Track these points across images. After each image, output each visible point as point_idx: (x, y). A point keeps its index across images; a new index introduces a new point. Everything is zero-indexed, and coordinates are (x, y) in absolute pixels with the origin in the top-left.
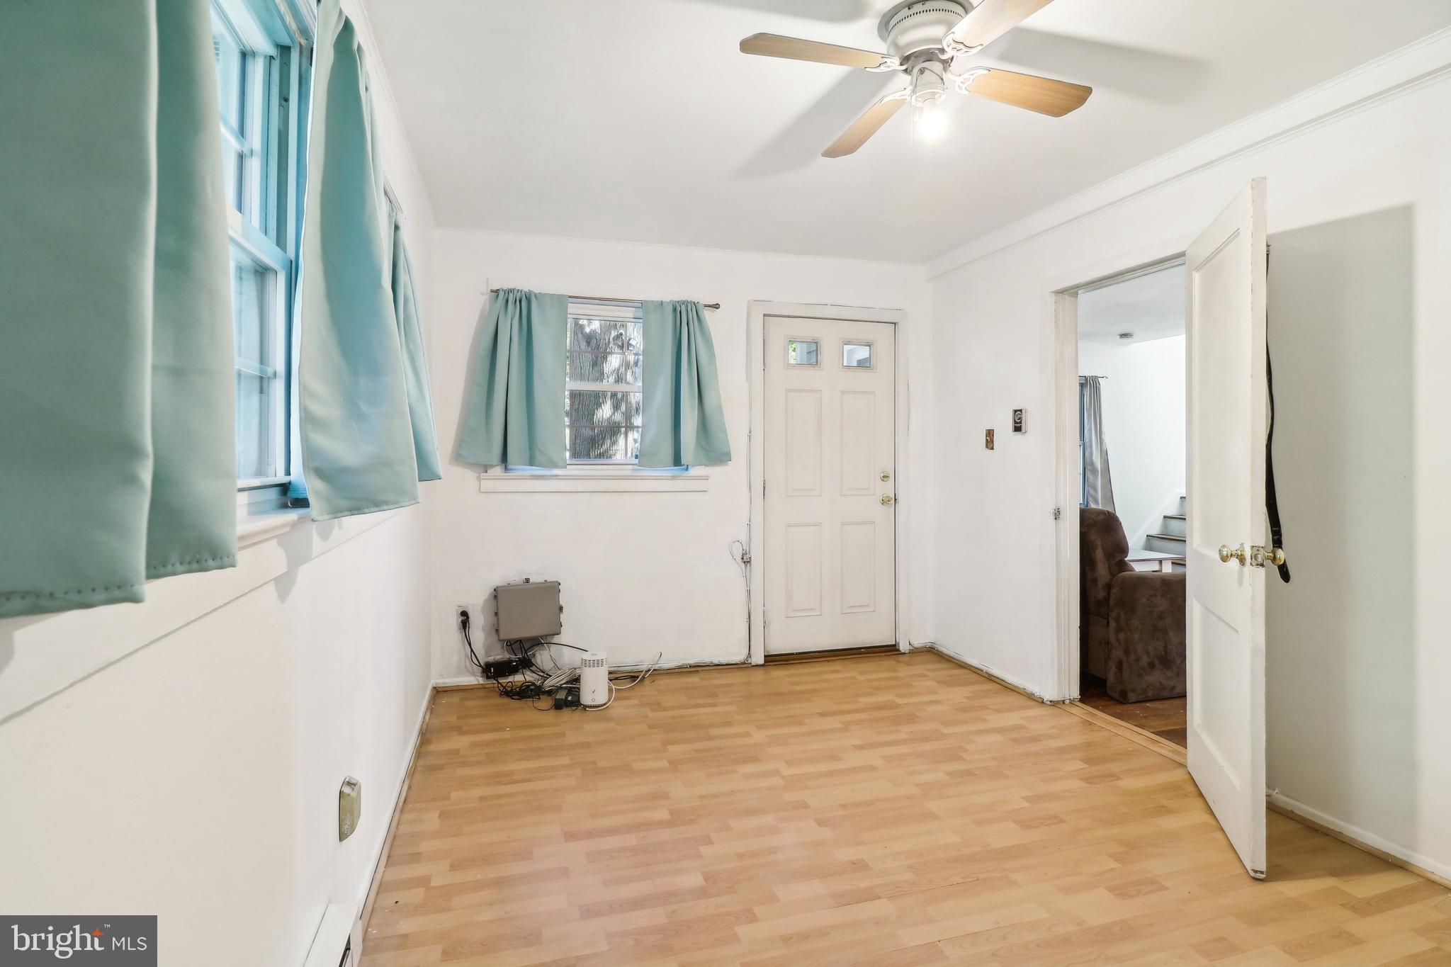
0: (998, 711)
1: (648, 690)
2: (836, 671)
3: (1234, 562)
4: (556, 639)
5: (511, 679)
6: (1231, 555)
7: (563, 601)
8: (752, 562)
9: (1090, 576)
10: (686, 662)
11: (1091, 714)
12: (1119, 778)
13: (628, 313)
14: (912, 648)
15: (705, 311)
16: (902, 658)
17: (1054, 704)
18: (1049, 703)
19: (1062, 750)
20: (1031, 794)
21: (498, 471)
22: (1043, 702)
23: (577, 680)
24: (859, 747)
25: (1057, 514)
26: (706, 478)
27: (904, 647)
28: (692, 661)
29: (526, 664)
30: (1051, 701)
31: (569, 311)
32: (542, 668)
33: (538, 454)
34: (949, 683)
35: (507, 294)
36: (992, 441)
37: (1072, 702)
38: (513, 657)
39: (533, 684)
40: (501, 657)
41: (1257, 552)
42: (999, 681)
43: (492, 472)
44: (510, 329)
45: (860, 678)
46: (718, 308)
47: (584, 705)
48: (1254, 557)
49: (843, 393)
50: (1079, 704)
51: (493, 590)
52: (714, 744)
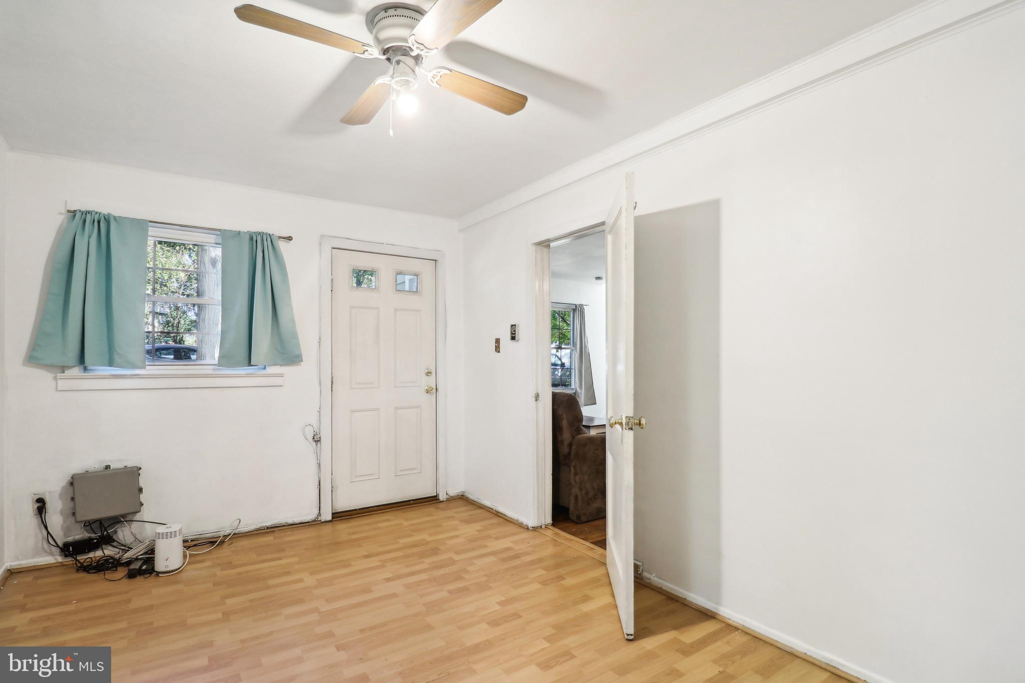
0: (497, 538)
1: (226, 551)
2: (388, 520)
3: (618, 427)
4: (138, 517)
5: (91, 555)
6: (615, 423)
7: (142, 483)
8: (322, 441)
9: (559, 438)
10: (264, 525)
11: (557, 534)
12: (563, 579)
13: (211, 238)
14: (448, 497)
15: (279, 241)
16: (441, 505)
17: (535, 529)
18: (531, 528)
19: (532, 563)
20: (503, 599)
21: (76, 371)
22: (528, 528)
23: (152, 551)
24: (388, 580)
25: (537, 397)
26: (281, 375)
27: (442, 497)
28: (268, 524)
29: (108, 540)
30: (533, 528)
31: (150, 233)
32: (123, 543)
33: (116, 357)
34: (467, 521)
35: (84, 214)
36: (499, 347)
37: (546, 526)
38: (93, 536)
39: (112, 558)
40: (81, 536)
41: (629, 421)
42: (502, 516)
43: (68, 373)
44: (87, 244)
45: (406, 523)
46: (291, 240)
47: (156, 571)
48: (627, 424)
49: (396, 310)
50: (551, 527)
51: (71, 478)
52: (270, 592)
